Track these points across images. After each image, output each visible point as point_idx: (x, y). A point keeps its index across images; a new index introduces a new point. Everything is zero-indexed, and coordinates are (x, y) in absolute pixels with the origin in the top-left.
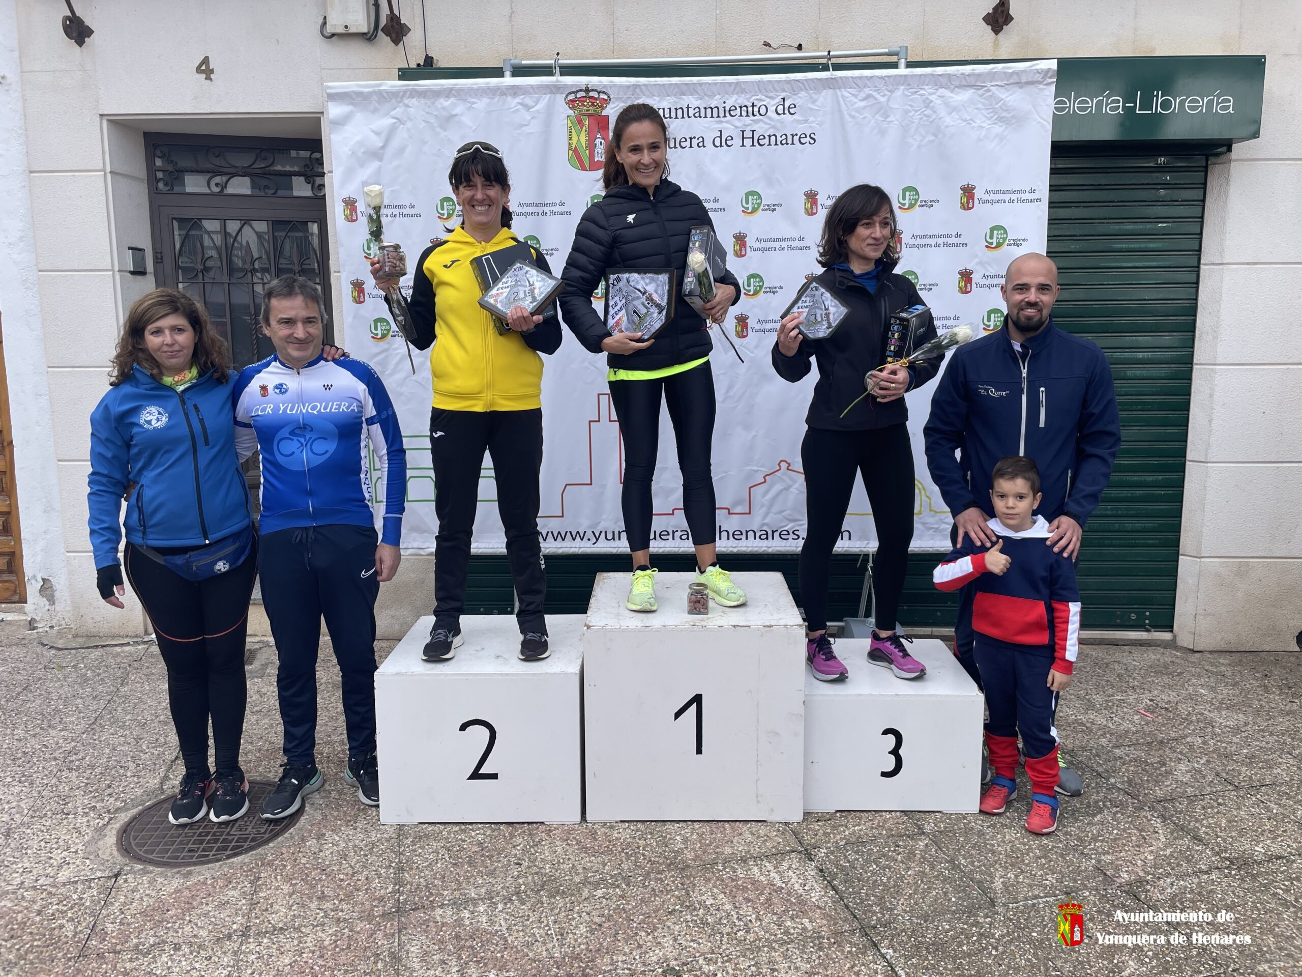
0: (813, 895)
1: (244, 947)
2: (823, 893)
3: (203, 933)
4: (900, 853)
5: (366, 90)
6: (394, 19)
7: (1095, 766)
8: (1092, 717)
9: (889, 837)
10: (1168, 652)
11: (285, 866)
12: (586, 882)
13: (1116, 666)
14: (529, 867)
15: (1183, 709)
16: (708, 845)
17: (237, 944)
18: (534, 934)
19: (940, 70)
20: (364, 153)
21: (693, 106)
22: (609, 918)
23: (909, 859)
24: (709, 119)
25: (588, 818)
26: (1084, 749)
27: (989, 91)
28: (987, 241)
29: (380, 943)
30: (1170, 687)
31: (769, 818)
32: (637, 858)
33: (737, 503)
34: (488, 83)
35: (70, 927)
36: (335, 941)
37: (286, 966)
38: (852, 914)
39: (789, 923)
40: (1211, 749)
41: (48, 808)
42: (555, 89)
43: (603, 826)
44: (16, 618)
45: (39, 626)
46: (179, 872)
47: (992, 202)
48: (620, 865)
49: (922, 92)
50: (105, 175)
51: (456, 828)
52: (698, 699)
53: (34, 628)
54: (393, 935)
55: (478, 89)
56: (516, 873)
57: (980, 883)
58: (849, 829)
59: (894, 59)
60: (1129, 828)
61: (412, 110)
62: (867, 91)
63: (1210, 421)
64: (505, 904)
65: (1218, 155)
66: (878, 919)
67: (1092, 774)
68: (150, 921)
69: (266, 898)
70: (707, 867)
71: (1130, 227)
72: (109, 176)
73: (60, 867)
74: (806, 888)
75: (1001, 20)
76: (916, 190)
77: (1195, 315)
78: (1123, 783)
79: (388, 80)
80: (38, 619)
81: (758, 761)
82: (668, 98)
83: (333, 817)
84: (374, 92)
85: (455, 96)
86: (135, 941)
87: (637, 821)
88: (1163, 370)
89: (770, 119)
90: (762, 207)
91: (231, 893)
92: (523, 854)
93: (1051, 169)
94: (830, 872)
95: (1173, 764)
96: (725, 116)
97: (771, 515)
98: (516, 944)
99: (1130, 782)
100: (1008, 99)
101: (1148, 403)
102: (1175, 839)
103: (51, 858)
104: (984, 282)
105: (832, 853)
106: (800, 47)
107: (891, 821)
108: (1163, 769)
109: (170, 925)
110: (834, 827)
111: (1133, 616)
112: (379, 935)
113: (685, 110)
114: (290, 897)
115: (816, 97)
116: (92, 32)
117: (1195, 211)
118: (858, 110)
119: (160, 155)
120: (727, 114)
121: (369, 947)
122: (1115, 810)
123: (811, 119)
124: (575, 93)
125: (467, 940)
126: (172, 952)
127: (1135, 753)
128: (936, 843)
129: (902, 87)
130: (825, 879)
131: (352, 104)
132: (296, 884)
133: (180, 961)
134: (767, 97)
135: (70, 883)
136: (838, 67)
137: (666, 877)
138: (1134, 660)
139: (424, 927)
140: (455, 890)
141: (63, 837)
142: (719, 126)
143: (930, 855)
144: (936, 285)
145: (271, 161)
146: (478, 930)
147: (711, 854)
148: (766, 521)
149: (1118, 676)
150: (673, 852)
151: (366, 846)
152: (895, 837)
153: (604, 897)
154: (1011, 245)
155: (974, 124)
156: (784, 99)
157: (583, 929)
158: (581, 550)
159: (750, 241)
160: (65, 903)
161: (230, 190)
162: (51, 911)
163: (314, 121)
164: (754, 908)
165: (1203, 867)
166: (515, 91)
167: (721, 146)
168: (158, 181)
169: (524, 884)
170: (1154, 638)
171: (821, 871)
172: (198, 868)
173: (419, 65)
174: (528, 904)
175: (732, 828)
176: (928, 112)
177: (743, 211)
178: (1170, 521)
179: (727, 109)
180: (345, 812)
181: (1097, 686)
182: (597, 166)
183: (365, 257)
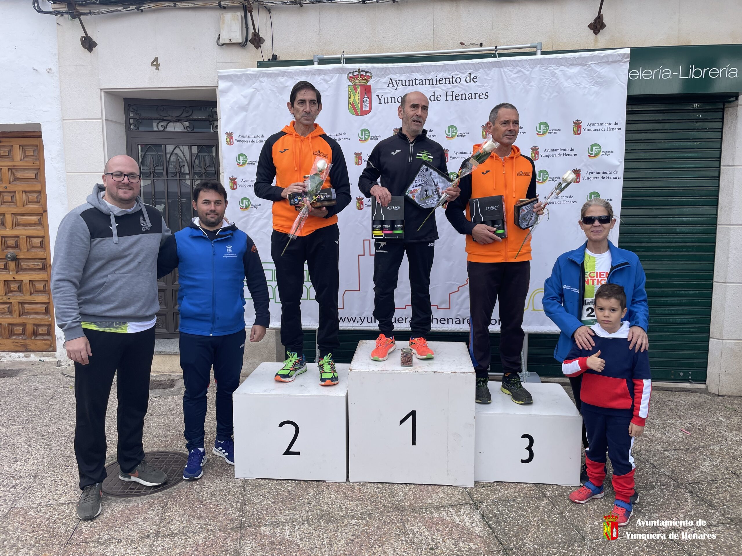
0: (477, 529)
1: (155, 543)
2: (483, 528)
3: (134, 534)
4: (530, 508)
5: (239, 74)
6: (256, 35)
7: (652, 461)
8: (653, 433)
9: (524, 498)
10: (702, 396)
11: (181, 499)
12: (346, 516)
13: (670, 403)
14: (315, 506)
15: (709, 429)
16: (418, 498)
17: (152, 541)
18: (315, 544)
19: (561, 56)
20: (237, 107)
21: (418, 78)
22: (358, 537)
23: (536, 511)
24: (427, 86)
25: (350, 480)
26: (646, 451)
27: (590, 67)
28: (589, 153)
29: (229, 544)
30: (703, 417)
31: (454, 484)
32: (377, 503)
33: (443, 302)
34: (305, 69)
35: (63, 527)
36: (205, 542)
37: (177, 554)
38: (499, 541)
39: (461, 545)
40: (725, 453)
41: (58, 463)
42: (342, 71)
43: (358, 485)
44: (51, 360)
45: (62, 364)
46: (124, 500)
47: (592, 130)
48: (366, 507)
49: (550, 68)
50: (102, 121)
51: (276, 482)
52: (413, 414)
53: (60, 366)
54: (237, 540)
55: (300, 72)
56: (307, 509)
57: (577, 527)
58: (501, 492)
59: (534, 50)
60: (670, 498)
61: (264, 84)
62: (518, 68)
63: (728, 259)
64: (300, 526)
65: (730, 102)
66: (514, 545)
67: (650, 466)
68: (107, 526)
69: (169, 516)
70: (416, 510)
71: (677, 144)
72: (104, 122)
73: (61, 495)
74: (473, 525)
75: (598, 27)
76: (546, 124)
77: (718, 196)
78: (668, 472)
79: (253, 68)
80: (62, 360)
81: (448, 450)
82: (404, 74)
83: (210, 473)
84: (244, 74)
85: (287, 76)
86: (97, 537)
87: (378, 483)
88: (698, 228)
89: (462, 85)
90: (457, 134)
91: (151, 513)
92: (312, 498)
93: (627, 111)
94: (488, 517)
95: (700, 462)
96: (436, 84)
97: (462, 309)
98: (304, 548)
99: (673, 471)
100: (601, 71)
101: (689, 248)
102: (698, 505)
103: (57, 490)
104: (588, 176)
105: (490, 506)
106: (481, 45)
107: (526, 489)
108: (694, 464)
109: (117, 529)
110: (492, 491)
111: (682, 374)
112: (229, 539)
113: (414, 81)
114: (183, 516)
115: (488, 72)
116: (97, 44)
117: (717, 135)
118: (512, 79)
119: (132, 110)
120: (438, 83)
121: (223, 546)
122: (662, 487)
123: (486, 84)
124: (353, 73)
125: (277, 545)
126: (116, 544)
127: (677, 454)
128: (552, 502)
129: (539, 66)
130: (484, 520)
131: (231, 81)
132: (186, 509)
133: (120, 549)
134: (461, 73)
135: (65, 504)
136: (501, 55)
137: (392, 515)
138: (681, 400)
139: (254, 536)
140: (273, 516)
141: (64, 479)
142: (433, 90)
143: (548, 509)
144: (559, 178)
145: (190, 113)
146: (284, 540)
147: (419, 503)
148: (459, 313)
149: (671, 409)
150: (397, 501)
151: (226, 490)
152: (528, 498)
153: (356, 525)
154: (604, 154)
155: (581, 86)
156: (470, 74)
157: (342, 542)
158: (353, 328)
160: (62, 514)
161: (169, 129)
162: (54, 519)
163: (213, 91)
164: (442, 535)
165: (713, 522)
166: (319, 72)
167: (434, 101)
168: (130, 124)
169: (311, 515)
170: (694, 387)
171: (483, 516)
172: (134, 498)
173: (269, 59)
174: (313, 526)
175: (433, 489)
176: (554, 79)
177: (447, 137)
178: (704, 317)
179: (438, 80)
180: (216, 471)
181: (657, 415)
182: (365, 113)
183: (237, 164)
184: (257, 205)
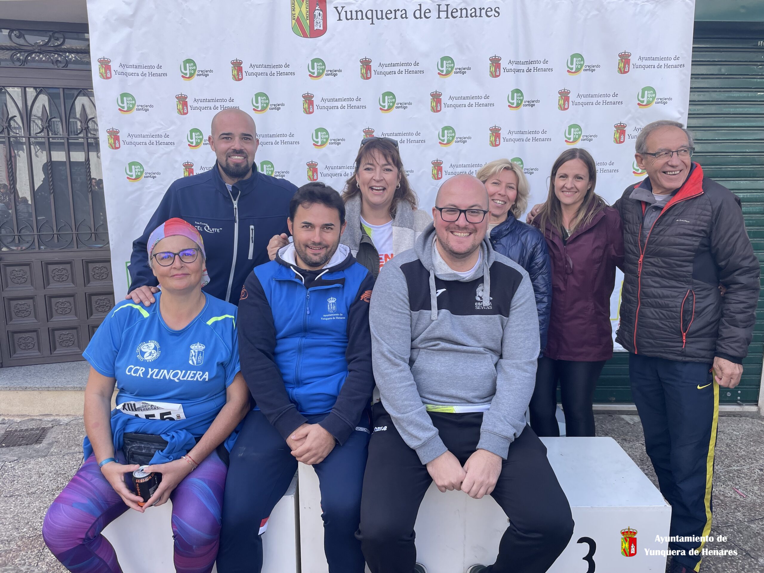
10: (755, 421)
20: (116, 20)
28: (639, 100)
47: (644, 67)
71: (736, 95)
76: (581, 56)
90: (454, 70)
111: (729, 394)
138: (734, 430)
142: (419, 1)
144: (595, 136)
145: (61, 41)
154: (659, 102)
155: (631, 2)
159: (444, 99)
167: (421, 18)
170: (745, 410)
177: (439, 73)
182: (316, 34)
183: (120, 109)
184: (154, 174)
